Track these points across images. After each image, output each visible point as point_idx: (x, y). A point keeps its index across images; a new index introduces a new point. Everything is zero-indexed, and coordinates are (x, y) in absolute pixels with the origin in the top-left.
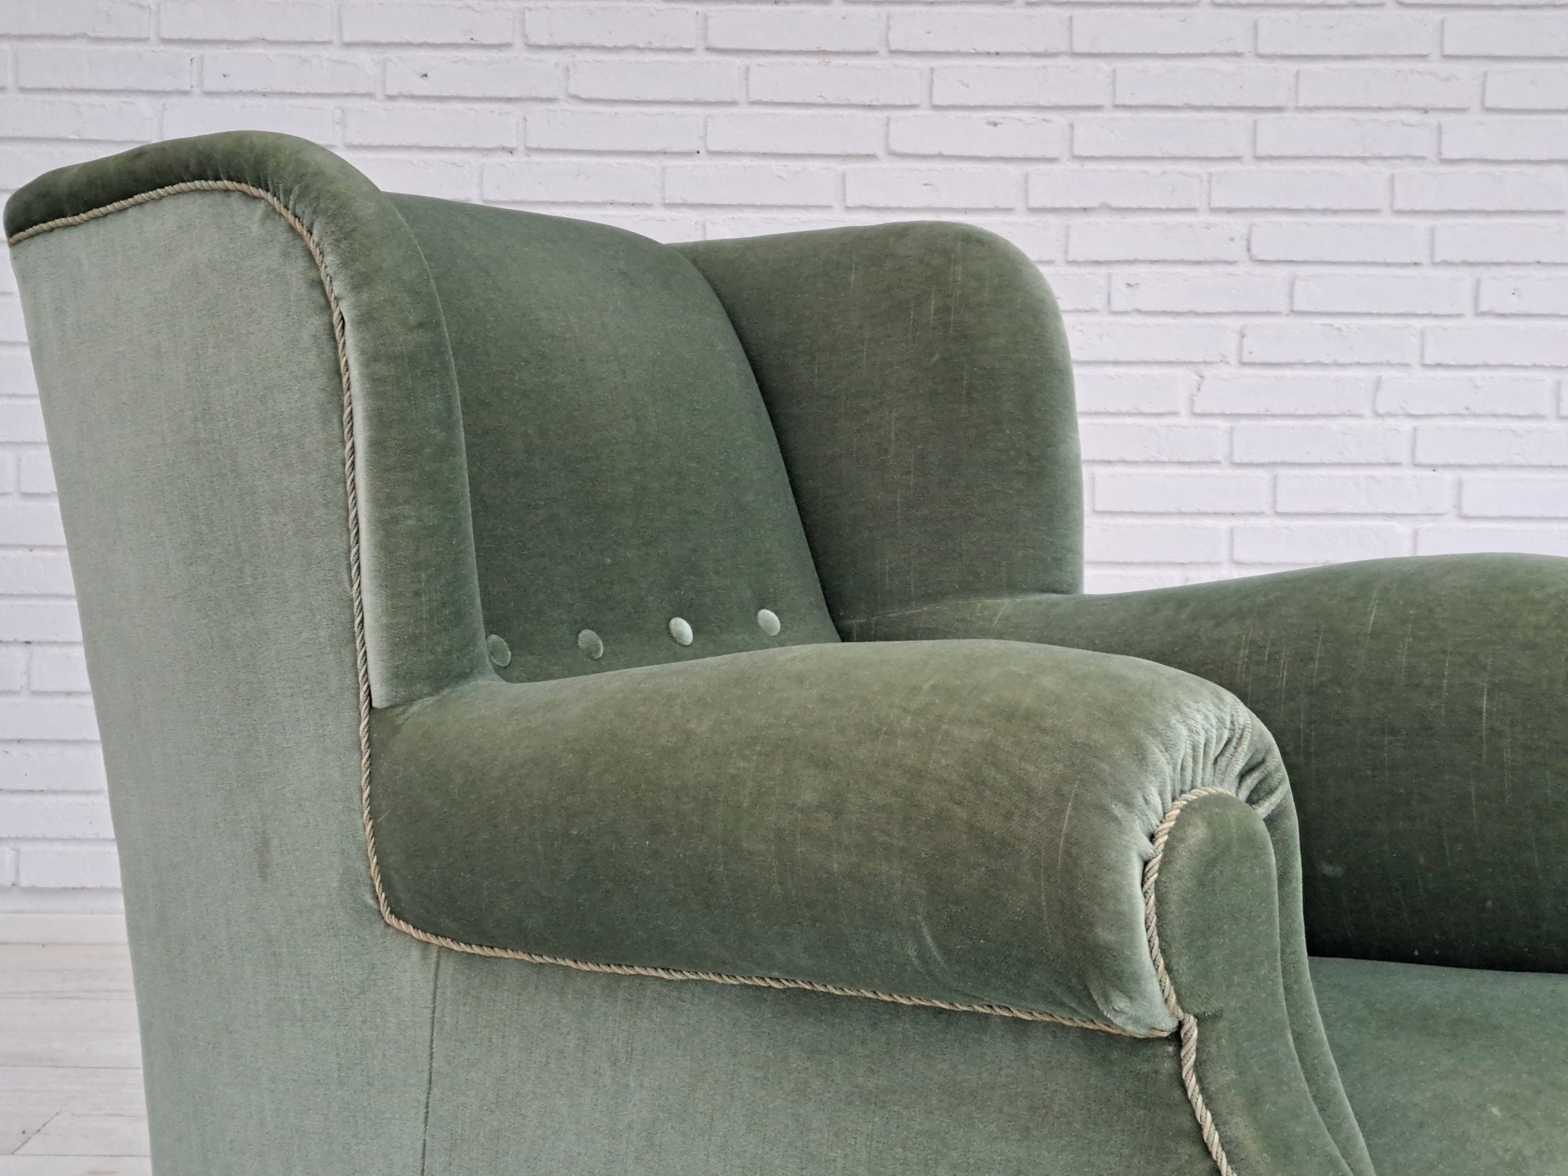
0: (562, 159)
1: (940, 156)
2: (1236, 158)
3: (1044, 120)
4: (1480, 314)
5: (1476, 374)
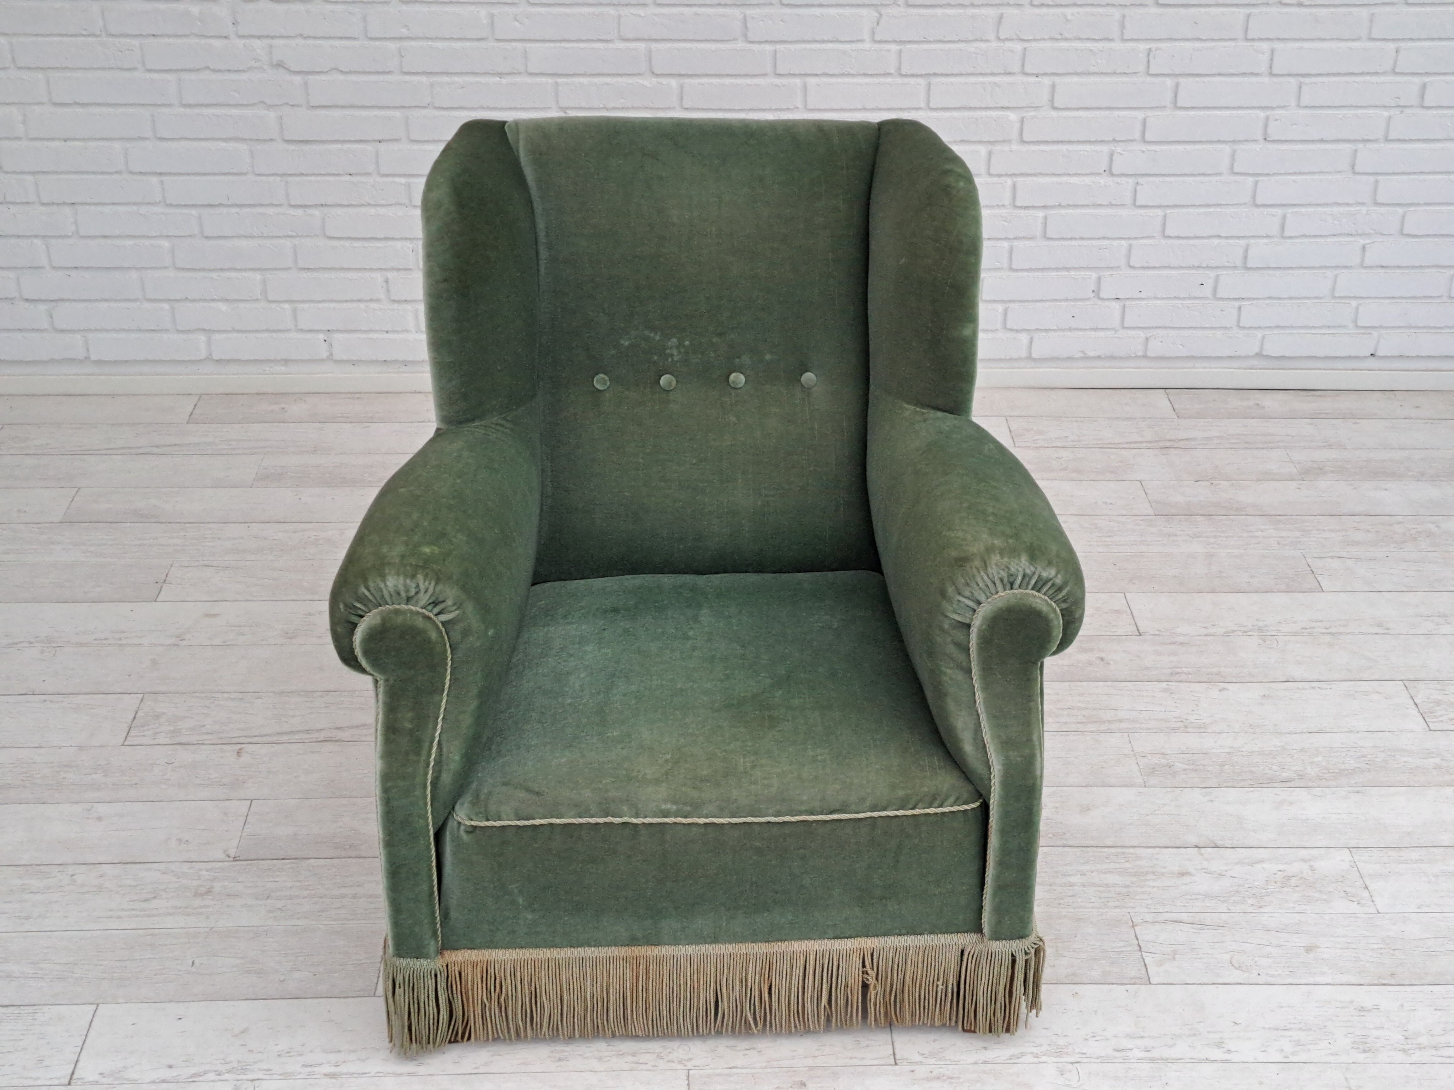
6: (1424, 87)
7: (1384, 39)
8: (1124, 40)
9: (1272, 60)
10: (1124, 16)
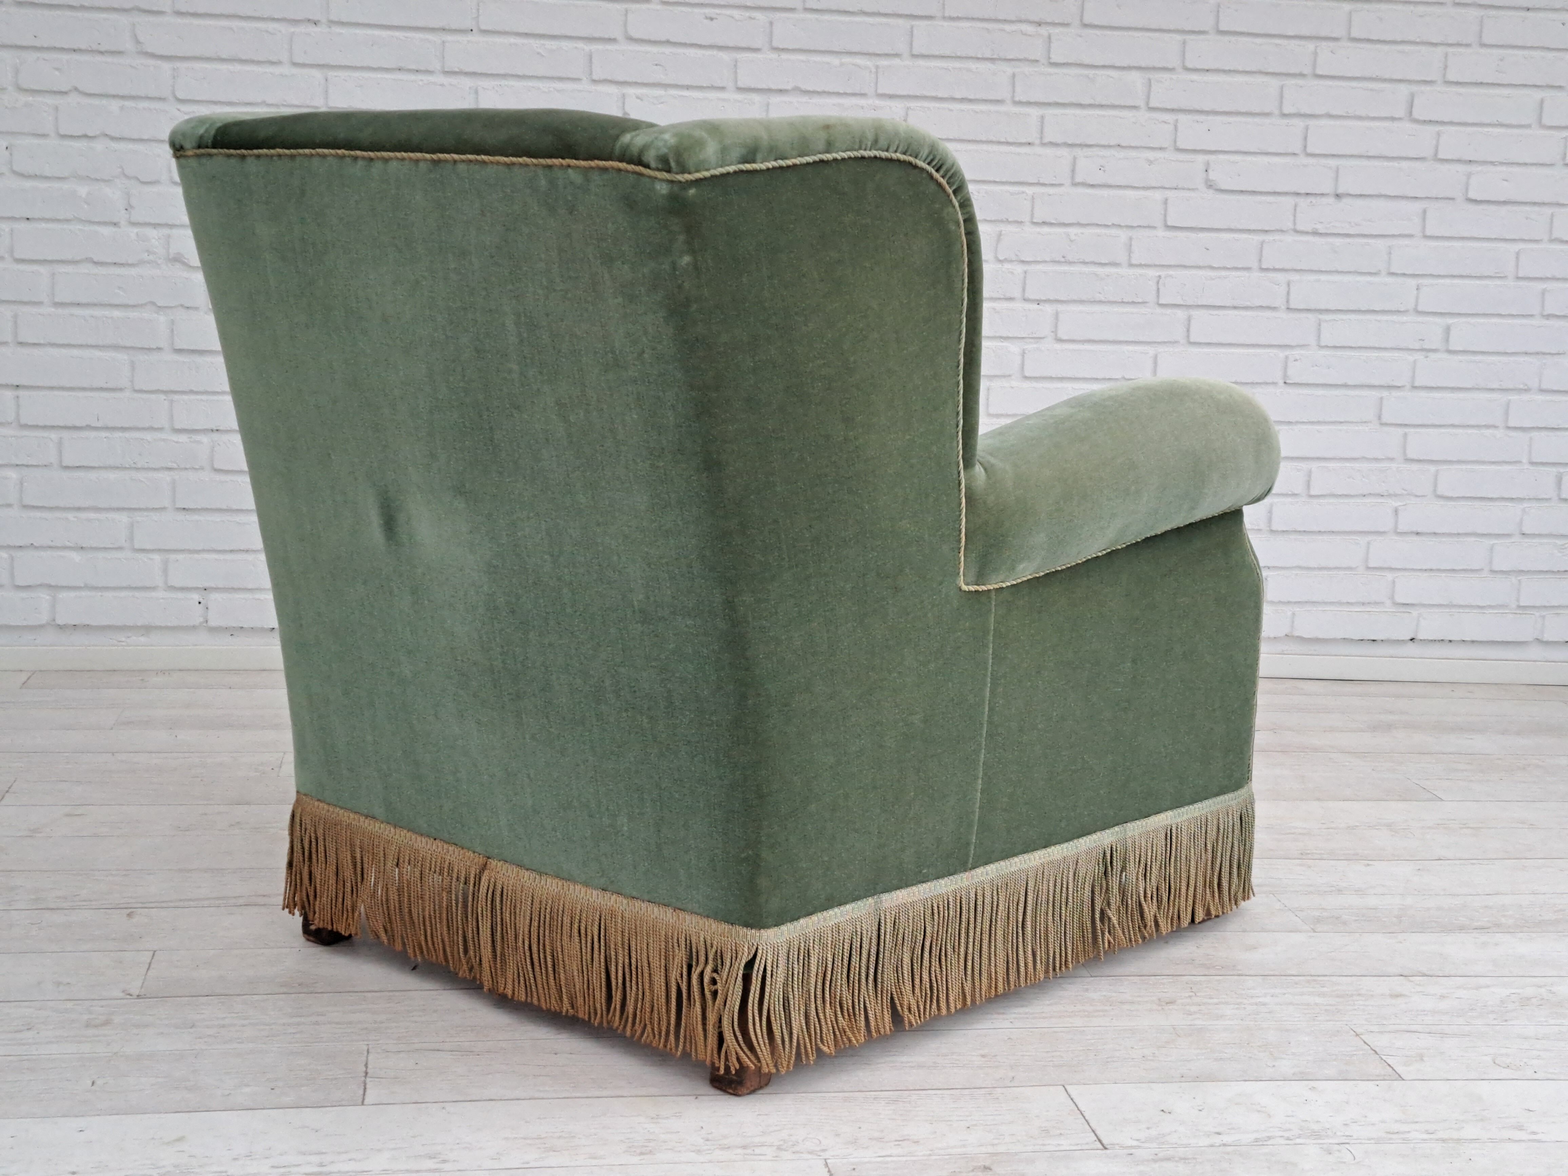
0: (358, 31)
1: (668, 42)
2: (897, 55)
3: (750, 18)
4: (1075, 184)
5: (1072, 231)
6: (1448, 330)
7: (1404, 275)
8: (1131, 265)
9: (1288, 293)
10: (1131, 239)
